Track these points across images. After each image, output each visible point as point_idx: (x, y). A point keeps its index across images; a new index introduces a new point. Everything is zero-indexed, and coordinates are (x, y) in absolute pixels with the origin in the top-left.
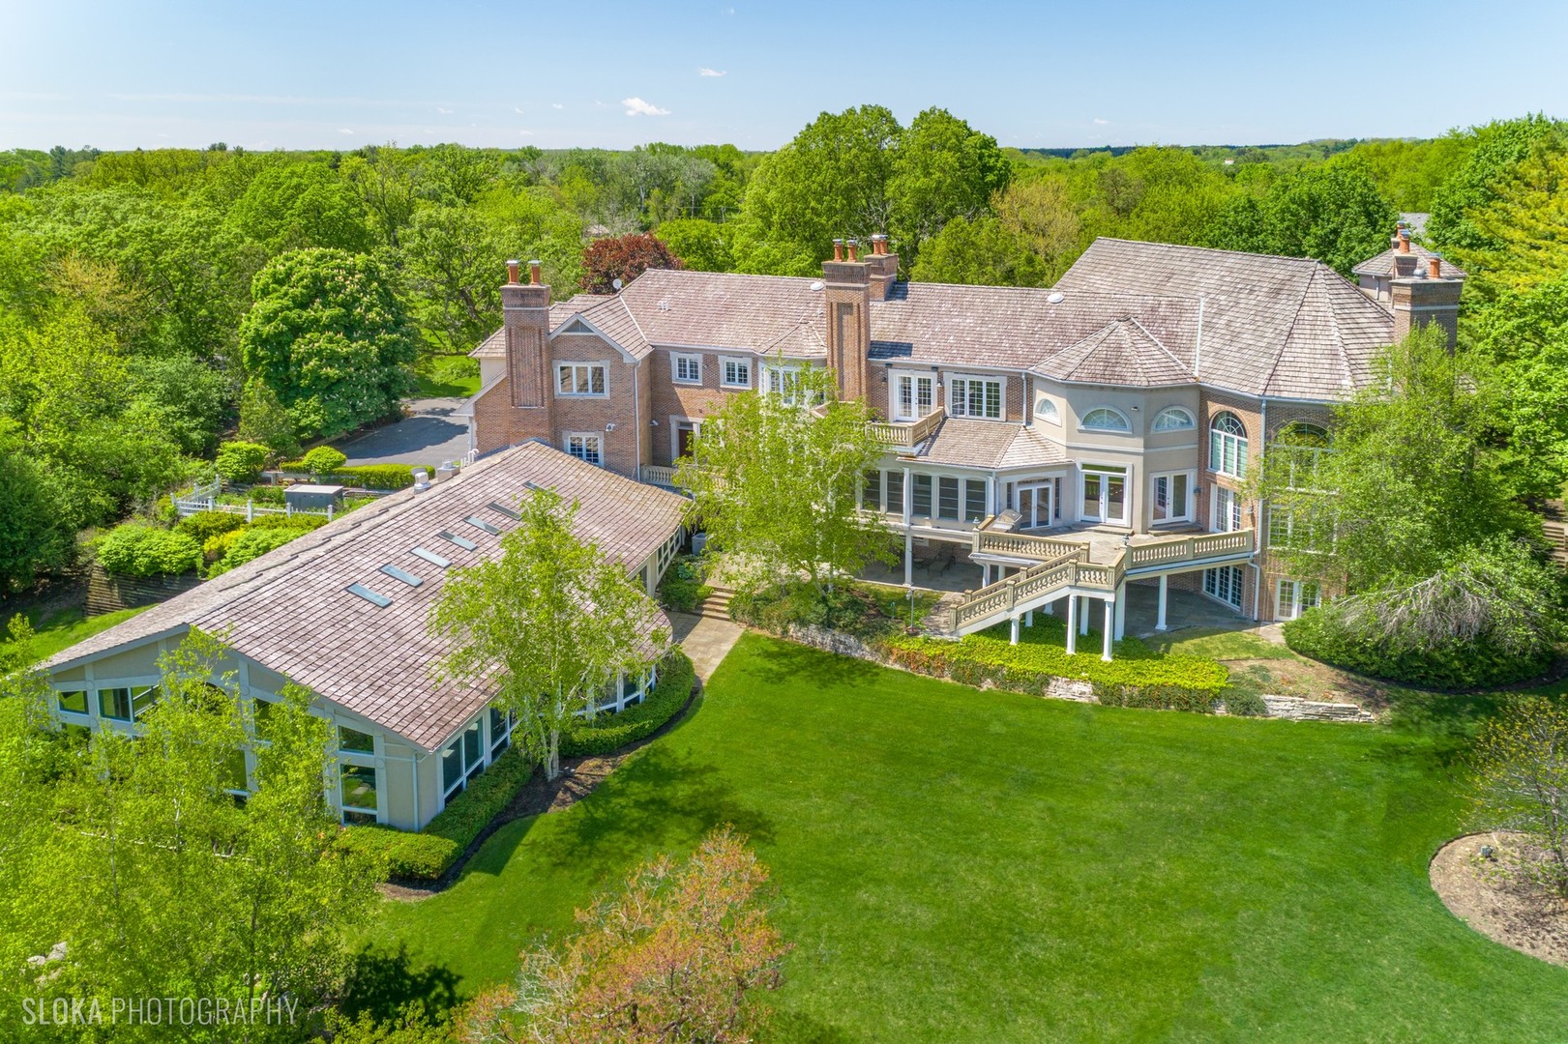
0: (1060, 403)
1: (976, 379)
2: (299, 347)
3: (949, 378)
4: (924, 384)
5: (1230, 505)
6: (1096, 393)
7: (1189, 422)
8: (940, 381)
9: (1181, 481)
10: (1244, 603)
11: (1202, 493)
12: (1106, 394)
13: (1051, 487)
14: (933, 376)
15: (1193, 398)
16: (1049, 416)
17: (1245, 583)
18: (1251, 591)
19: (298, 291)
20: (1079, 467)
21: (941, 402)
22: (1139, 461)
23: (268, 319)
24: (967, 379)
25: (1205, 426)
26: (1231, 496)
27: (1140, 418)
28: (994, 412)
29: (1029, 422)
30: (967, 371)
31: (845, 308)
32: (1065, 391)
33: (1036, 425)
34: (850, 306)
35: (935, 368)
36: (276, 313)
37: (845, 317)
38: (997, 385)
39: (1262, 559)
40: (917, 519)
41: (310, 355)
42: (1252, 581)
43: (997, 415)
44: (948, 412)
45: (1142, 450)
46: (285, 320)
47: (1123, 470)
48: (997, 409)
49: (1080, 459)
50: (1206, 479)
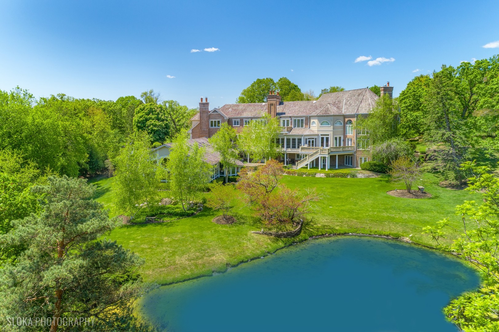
0: (316, 121)
1: (299, 119)
2: (148, 123)
3: (293, 119)
4: (288, 121)
5: (350, 142)
6: (323, 117)
7: (341, 124)
8: (291, 120)
9: (340, 138)
10: (353, 164)
11: (344, 141)
12: (325, 117)
13: (314, 140)
14: (289, 119)
15: (342, 118)
16: (314, 125)
17: (353, 159)
18: (354, 160)
19: (147, 111)
20: (320, 135)
21: (291, 125)
22: (332, 132)
23: (141, 117)
24: (297, 119)
25: (345, 124)
26: (350, 140)
27: (332, 122)
28: (302, 126)
29: (309, 128)
30: (297, 117)
31: (272, 105)
32: (317, 118)
33: (311, 128)
34: (273, 104)
35: (290, 117)
36: (143, 116)
37: (272, 107)
38: (303, 120)
39: (356, 152)
40: (287, 149)
41: (150, 125)
42: (354, 158)
43: (303, 127)
44: (293, 127)
45: (332, 130)
46: (144, 117)
47: (329, 135)
48: (303, 125)
49: (320, 133)
50: (345, 136)
